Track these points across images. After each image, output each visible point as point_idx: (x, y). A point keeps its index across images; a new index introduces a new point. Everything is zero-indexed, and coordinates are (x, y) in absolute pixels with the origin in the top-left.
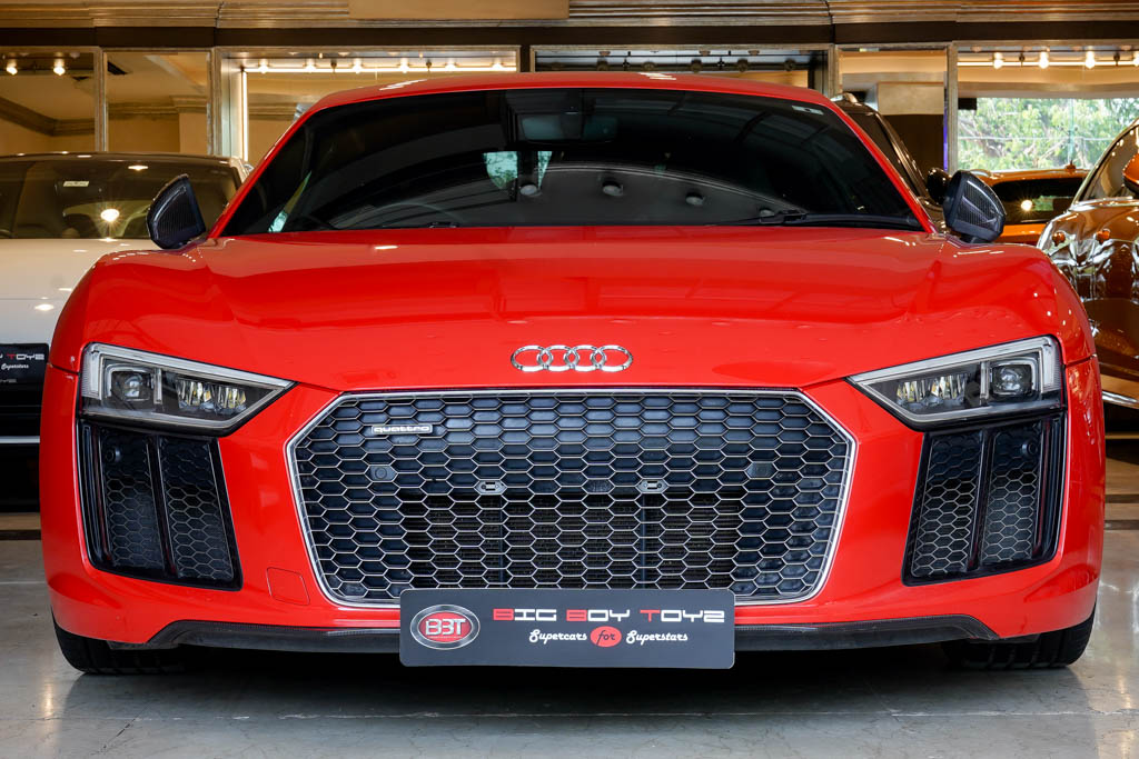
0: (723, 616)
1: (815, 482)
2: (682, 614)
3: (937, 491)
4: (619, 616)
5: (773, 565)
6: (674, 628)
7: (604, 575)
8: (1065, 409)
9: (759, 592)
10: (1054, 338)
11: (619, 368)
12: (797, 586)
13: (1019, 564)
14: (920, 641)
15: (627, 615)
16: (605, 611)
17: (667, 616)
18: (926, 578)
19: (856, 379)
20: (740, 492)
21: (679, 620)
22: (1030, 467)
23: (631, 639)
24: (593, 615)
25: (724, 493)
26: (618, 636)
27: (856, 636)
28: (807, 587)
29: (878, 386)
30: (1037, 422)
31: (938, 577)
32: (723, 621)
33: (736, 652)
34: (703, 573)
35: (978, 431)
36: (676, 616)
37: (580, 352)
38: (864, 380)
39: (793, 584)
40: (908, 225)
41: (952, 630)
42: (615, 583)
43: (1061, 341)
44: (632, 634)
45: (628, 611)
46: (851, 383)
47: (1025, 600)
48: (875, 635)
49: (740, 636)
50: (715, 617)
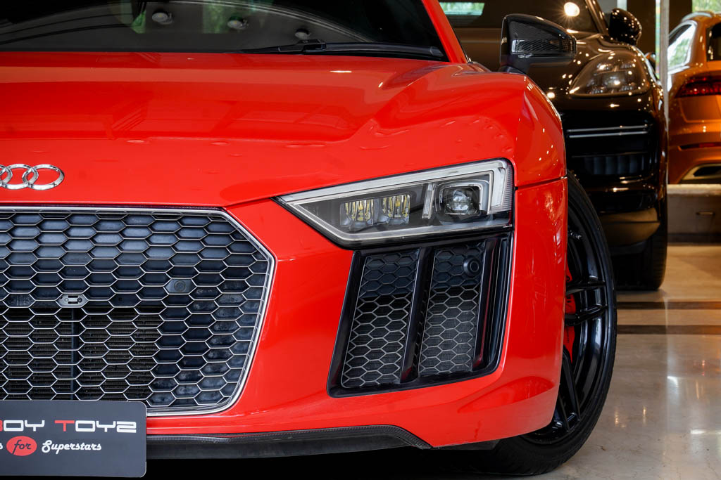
0: (135, 427)
1: (236, 297)
2: (95, 424)
3: (370, 307)
4: (34, 426)
5: (193, 377)
6: (87, 438)
7: (24, 386)
8: (512, 229)
9: (177, 403)
10: (509, 162)
11: (50, 186)
12: (214, 398)
13: (459, 376)
14: (353, 450)
15: (42, 425)
16: (21, 422)
17: (81, 426)
18: (355, 390)
19: (287, 200)
20: (158, 307)
21: (93, 430)
22: (472, 284)
23: (46, 449)
24: (8, 426)
25: (142, 308)
26: (34, 445)
27: (283, 445)
28: (226, 398)
29: (310, 207)
30: (482, 241)
31: (369, 389)
32: (135, 431)
33: (148, 461)
34: (122, 385)
35: (415, 249)
36: (90, 426)
37: (14, 171)
38: (295, 201)
39: (212, 396)
40: (431, 55)
41: (387, 439)
42: (36, 394)
43: (514, 164)
44: (47, 443)
45: (43, 422)
46: (280, 204)
47: (459, 411)
48: (305, 444)
49: (152, 446)
50: (127, 427)
